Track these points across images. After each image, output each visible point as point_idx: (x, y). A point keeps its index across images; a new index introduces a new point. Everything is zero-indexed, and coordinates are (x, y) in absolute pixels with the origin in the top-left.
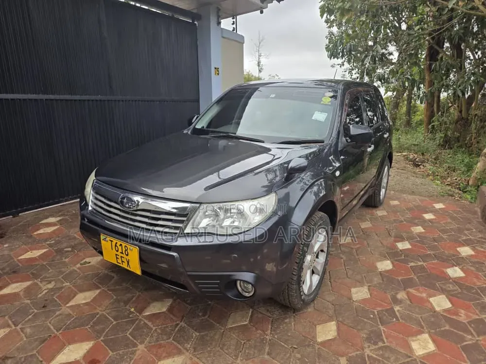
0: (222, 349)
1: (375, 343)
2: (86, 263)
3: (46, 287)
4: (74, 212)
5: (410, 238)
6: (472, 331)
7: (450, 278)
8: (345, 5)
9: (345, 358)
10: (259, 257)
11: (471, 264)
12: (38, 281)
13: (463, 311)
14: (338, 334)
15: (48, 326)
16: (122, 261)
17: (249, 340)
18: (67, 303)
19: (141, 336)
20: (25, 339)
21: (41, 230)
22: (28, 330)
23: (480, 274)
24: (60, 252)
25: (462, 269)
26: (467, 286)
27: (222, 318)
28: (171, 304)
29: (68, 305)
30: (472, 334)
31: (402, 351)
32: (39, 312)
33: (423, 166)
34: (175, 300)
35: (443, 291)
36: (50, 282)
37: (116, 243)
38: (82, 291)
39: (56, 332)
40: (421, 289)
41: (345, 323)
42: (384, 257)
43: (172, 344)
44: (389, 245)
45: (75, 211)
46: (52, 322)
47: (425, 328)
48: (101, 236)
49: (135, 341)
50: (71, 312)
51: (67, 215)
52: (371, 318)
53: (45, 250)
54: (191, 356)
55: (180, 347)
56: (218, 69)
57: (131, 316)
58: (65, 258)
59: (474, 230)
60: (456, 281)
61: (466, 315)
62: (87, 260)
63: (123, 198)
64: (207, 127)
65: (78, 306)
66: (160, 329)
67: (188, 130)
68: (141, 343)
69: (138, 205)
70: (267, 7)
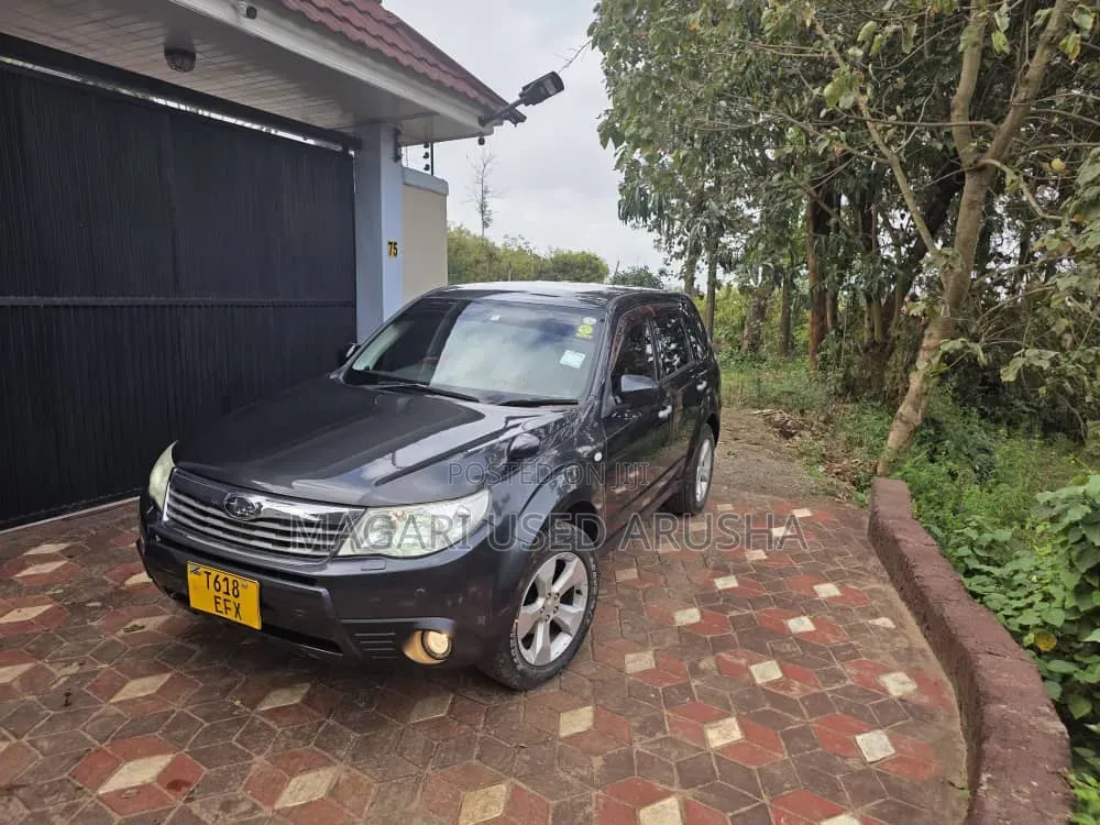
0: (401, 754)
1: (652, 734)
2: (135, 627)
3: (63, 674)
4: (94, 532)
5: (740, 570)
6: (804, 710)
7: (790, 634)
8: (641, 132)
9: (600, 758)
10: (460, 600)
11: (830, 612)
12: (45, 663)
13: (797, 683)
14: (595, 724)
15: (82, 736)
16: (226, 608)
17: (446, 740)
18: (111, 697)
19: (257, 742)
20: (41, 757)
21: (31, 569)
22: (45, 744)
23: (841, 626)
24: (78, 608)
25: (812, 620)
26: (813, 645)
27: (400, 708)
28: (308, 693)
29: (112, 701)
30: (802, 715)
31: (690, 742)
32: (59, 715)
33: (800, 436)
34: (314, 686)
35: (774, 654)
36: (68, 663)
37: (217, 577)
38: (135, 676)
39: (98, 745)
40: (740, 651)
41: (608, 707)
42: (689, 603)
43: (314, 751)
44: (700, 583)
45: (96, 529)
46: (88, 727)
47: (733, 709)
48: (189, 566)
49: (247, 751)
50: (120, 712)
51: (78, 539)
52: (651, 698)
53: (48, 607)
54: (348, 767)
55: (327, 754)
56: (395, 244)
57: (235, 713)
58: (93, 620)
59: (851, 555)
60: (800, 639)
61: (801, 689)
62: (138, 622)
63: (232, 500)
64: (375, 367)
65: (134, 701)
66: (292, 730)
67: (339, 373)
68: (258, 753)
69: (259, 511)
70: (491, 133)
